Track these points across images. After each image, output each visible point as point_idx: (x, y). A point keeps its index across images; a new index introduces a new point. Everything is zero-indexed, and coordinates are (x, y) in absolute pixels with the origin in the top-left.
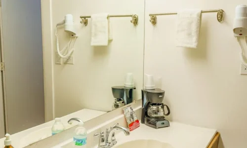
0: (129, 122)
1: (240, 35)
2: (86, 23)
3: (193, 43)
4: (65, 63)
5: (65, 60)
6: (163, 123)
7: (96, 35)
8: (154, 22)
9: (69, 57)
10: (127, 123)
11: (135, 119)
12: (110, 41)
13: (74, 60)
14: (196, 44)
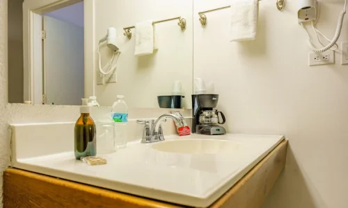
0: (179, 126)
1: (306, 19)
2: (129, 36)
3: (250, 33)
4: (108, 82)
5: (107, 78)
6: (219, 130)
7: (140, 43)
8: (204, 22)
9: (112, 75)
10: (176, 127)
11: (186, 125)
12: (155, 51)
13: (116, 78)
14: (254, 34)
